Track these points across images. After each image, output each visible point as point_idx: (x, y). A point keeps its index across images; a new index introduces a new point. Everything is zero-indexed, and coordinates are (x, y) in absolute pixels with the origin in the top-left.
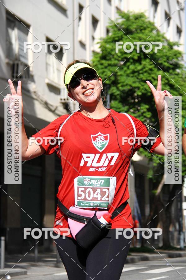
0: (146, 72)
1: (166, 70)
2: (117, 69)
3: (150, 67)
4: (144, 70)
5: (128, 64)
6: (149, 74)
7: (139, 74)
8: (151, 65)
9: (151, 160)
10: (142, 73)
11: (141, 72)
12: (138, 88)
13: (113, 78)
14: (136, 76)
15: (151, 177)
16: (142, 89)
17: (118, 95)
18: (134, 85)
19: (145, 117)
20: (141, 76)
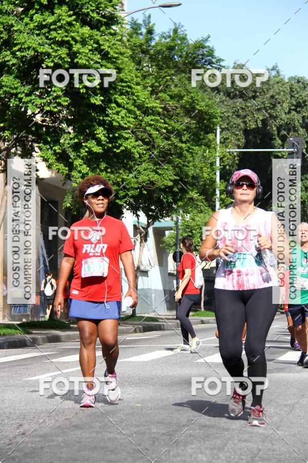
0: (60, 27)
1: (95, 25)
2: (11, 20)
3: (69, 19)
4: (58, 24)
5: (32, 12)
6: (66, 31)
7: (50, 30)
8: (70, 16)
9: (68, 177)
10: (55, 30)
11: (52, 27)
12: (49, 55)
13: (5, 36)
14: (44, 34)
15: (68, 205)
16: (55, 57)
17: (14, 65)
18: (41, 50)
19: (59, 104)
20: (54, 34)
